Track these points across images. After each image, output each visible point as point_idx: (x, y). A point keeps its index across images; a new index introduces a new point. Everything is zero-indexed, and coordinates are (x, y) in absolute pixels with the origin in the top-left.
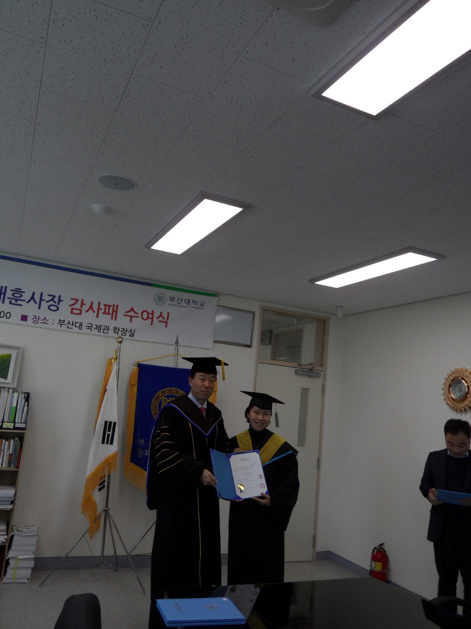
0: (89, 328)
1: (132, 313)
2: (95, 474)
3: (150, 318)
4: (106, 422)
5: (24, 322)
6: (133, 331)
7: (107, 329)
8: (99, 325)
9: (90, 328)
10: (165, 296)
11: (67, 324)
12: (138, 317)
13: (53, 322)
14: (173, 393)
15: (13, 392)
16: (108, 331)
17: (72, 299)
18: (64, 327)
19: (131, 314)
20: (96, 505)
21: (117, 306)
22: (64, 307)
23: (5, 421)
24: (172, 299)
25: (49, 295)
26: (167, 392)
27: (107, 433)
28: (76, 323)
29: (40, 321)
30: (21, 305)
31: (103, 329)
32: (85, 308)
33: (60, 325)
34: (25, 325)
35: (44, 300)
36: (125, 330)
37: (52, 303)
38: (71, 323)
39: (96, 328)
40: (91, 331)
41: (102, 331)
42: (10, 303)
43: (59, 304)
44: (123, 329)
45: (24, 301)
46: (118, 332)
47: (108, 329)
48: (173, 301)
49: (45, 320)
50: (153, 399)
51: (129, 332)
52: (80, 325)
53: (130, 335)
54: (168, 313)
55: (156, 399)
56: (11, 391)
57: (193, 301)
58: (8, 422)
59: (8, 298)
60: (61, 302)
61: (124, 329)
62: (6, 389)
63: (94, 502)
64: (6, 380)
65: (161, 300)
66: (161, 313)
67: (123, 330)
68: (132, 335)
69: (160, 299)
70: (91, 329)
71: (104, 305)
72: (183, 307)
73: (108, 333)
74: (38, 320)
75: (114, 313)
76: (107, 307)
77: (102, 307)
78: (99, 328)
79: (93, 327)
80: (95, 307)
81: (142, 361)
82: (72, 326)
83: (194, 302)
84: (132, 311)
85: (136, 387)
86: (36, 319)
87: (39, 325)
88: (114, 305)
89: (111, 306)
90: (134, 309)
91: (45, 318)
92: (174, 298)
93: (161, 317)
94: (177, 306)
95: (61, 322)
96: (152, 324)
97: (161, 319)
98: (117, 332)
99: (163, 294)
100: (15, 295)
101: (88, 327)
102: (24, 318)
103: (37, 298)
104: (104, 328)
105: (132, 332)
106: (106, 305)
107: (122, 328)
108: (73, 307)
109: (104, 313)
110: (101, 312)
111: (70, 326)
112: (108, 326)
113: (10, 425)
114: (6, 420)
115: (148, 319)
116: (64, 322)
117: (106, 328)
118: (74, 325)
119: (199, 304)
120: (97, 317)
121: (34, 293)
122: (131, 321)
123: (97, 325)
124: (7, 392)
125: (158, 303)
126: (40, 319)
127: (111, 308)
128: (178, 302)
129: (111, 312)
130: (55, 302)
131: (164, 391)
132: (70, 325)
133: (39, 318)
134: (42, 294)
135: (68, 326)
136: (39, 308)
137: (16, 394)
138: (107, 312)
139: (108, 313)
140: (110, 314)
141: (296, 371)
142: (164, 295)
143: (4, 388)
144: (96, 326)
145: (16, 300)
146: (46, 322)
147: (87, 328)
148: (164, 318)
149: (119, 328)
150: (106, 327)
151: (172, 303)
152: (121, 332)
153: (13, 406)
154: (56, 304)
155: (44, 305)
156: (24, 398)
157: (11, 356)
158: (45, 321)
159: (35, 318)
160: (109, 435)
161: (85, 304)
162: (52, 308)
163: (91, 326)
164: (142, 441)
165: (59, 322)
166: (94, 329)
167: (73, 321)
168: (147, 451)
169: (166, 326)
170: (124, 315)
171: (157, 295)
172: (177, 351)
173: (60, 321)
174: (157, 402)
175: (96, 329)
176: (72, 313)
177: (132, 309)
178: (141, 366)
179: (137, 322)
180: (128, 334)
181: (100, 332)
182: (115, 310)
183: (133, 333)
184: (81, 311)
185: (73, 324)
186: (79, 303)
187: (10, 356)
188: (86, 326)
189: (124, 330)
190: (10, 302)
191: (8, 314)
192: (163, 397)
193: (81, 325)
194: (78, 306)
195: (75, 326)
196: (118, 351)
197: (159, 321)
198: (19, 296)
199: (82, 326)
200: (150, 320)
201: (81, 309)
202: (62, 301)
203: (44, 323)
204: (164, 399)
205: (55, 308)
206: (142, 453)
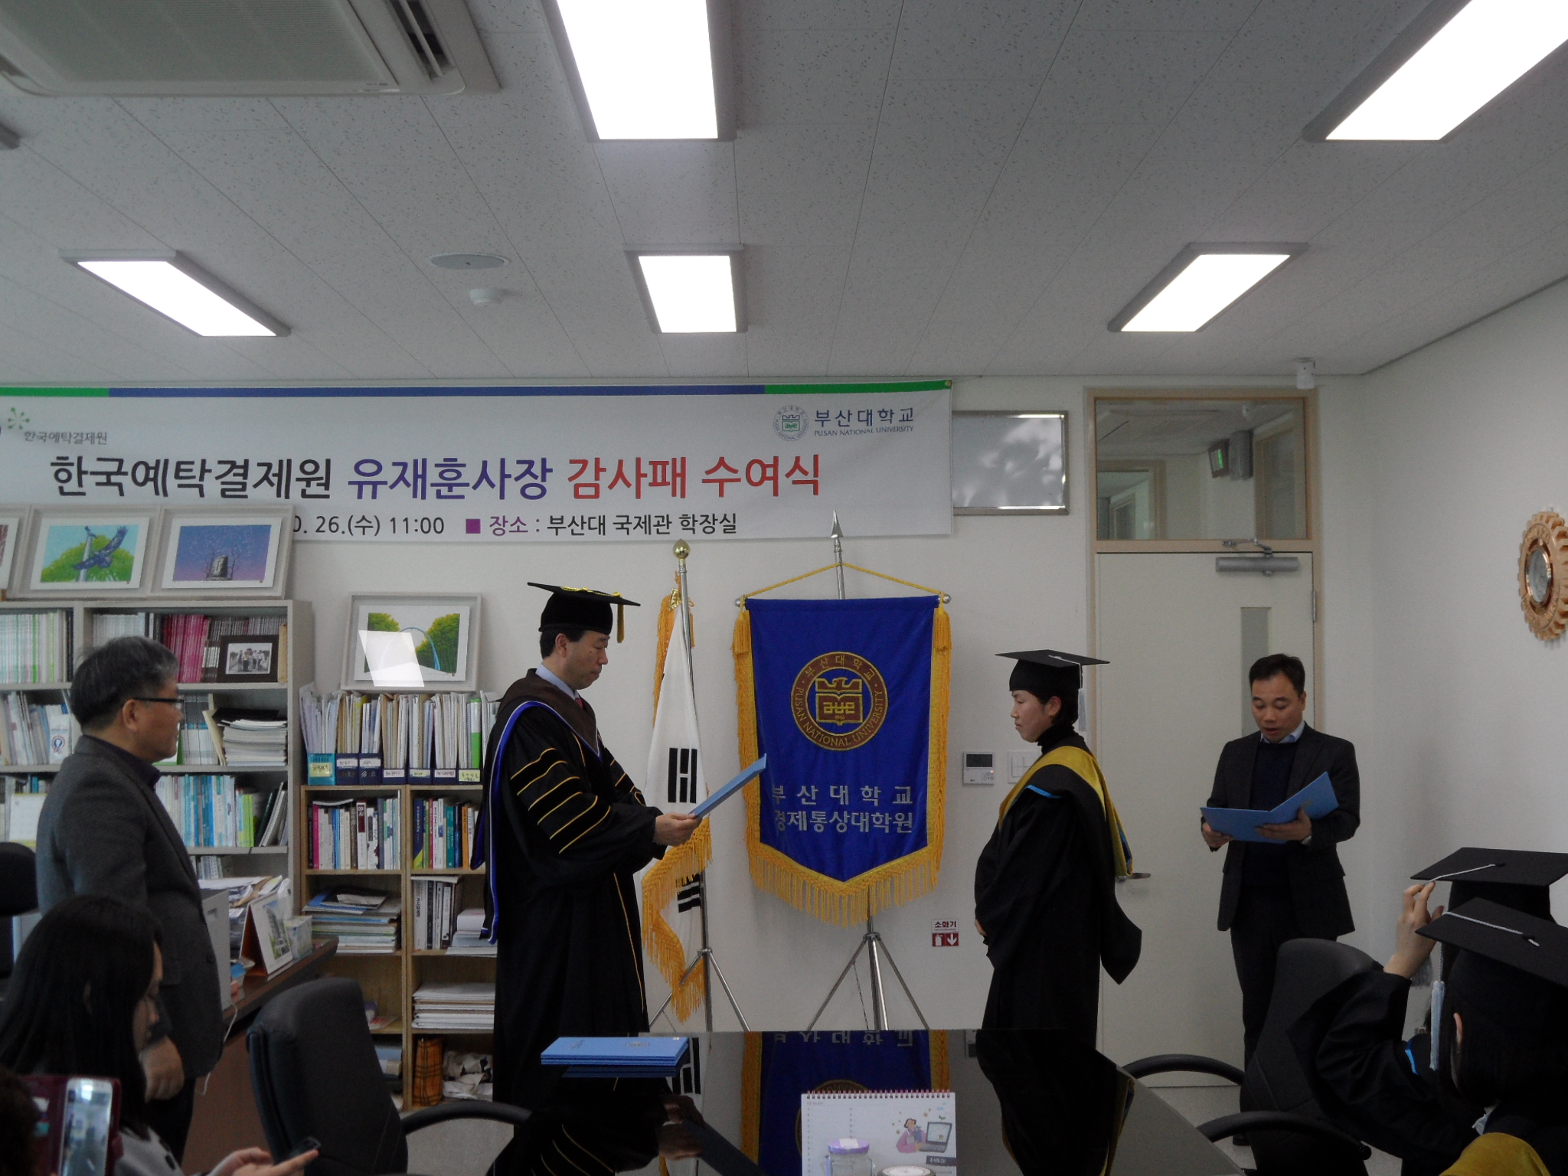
0: (622, 526)
1: (723, 473)
2: (663, 871)
3: (769, 479)
4: (673, 752)
5: (473, 536)
6: (730, 518)
7: (665, 522)
8: (645, 516)
9: (625, 526)
10: (802, 413)
11: (569, 526)
12: (738, 480)
13: (538, 526)
14: (839, 665)
15: (468, 703)
16: (668, 528)
17: (572, 462)
18: (564, 534)
19: (721, 474)
20: (678, 941)
21: (683, 460)
22: (558, 484)
23: (461, 766)
24: (822, 417)
25: (519, 462)
26: (825, 665)
27: (679, 776)
28: (590, 519)
29: (508, 528)
30: (462, 497)
31: (655, 526)
32: (606, 479)
33: (555, 530)
34: (477, 543)
35: (509, 476)
36: (710, 519)
37: (528, 479)
38: (578, 521)
39: (639, 524)
40: (628, 533)
41: (654, 530)
42: (439, 495)
43: (544, 479)
44: (704, 518)
45: (467, 485)
46: (694, 525)
47: (668, 523)
48: (825, 422)
49: (518, 524)
50: (794, 686)
51: (721, 523)
52: (600, 524)
53: (725, 530)
54: (816, 458)
55: (799, 684)
56: (463, 698)
57: (880, 412)
58: (468, 769)
59: (433, 485)
60: (548, 474)
61: (707, 516)
62: (452, 694)
63: (671, 935)
64: (453, 675)
65: (794, 426)
66: (798, 459)
67: (706, 520)
68: (730, 529)
69: (790, 422)
70: (628, 529)
71: (651, 463)
72: (855, 432)
73: (669, 533)
74: (504, 526)
75: (679, 480)
76: (659, 467)
77: (646, 469)
78: (644, 523)
79: (631, 523)
80: (630, 473)
81: (755, 593)
82: (582, 528)
83: (883, 414)
84: (722, 467)
85: (749, 661)
86: (499, 524)
87: (508, 536)
88: (674, 460)
89: (667, 463)
90: (726, 461)
91: (518, 518)
92: (828, 414)
93: (797, 471)
94: (838, 434)
95: (556, 523)
96: (776, 493)
97: (798, 475)
98: (691, 526)
99: (797, 409)
100: (446, 475)
101: (620, 526)
102: (473, 526)
103: (494, 474)
104: (658, 522)
105: (729, 522)
106: (654, 464)
107: (702, 516)
108: (579, 480)
109: (654, 484)
110: (645, 482)
111: (578, 530)
112: (668, 516)
113: (472, 775)
114: (463, 763)
115: (766, 482)
116: (562, 523)
117: (663, 521)
118: (586, 526)
119: (897, 417)
120: (638, 496)
121: (485, 463)
122: (721, 494)
123: (640, 518)
124: (456, 701)
125: (788, 434)
126: (507, 522)
127: (669, 468)
128: (839, 422)
129: (669, 478)
130: (536, 477)
131: (819, 661)
132: (578, 525)
133: (505, 522)
134: (503, 461)
135: (572, 530)
136: (502, 496)
137: (474, 705)
138: (659, 480)
139: (664, 483)
140: (668, 484)
141: (1218, 559)
142: (800, 411)
143: (448, 693)
144: (638, 519)
145: (450, 487)
146: (522, 528)
147: (617, 529)
148: (805, 473)
149: (693, 515)
150: (663, 517)
151: (823, 429)
152: (701, 524)
153: (472, 732)
154: (539, 481)
155: (513, 487)
156: (494, 713)
157: (459, 620)
158: (518, 527)
159: (496, 522)
160: (684, 781)
161: (604, 470)
162: (530, 491)
163: (625, 521)
164: (779, 791)
165: (552, 523)
166: (634, 528)
167: (582, 517)
168: (793, 814)
169: (816, 492)
170: (704, 481)
171: (780, 413)
172: (840, 554)
173: (553, 521)
174: (804, 693)
175: (639, 527)
176: (577, 496)
177: (722, 462)
178: (755, 607)
179: (739, 494)
180: (719, 527)
181: (650, 533)
182: (679, 470)
183: (732, 523)
184: (597, 487)
185: (583, 523)
186: (591, 467)
187: (456, 620)
188: (614, 524)
189: (708, 520)
190: (439, 492)
191: (438, 522)
192: (815, 677)
193: (602, 524)
194: (588, 476)
195: (590, 528)
196: (681, 578)
197: (795, 482)
198: (454, 475)
199: (604, 524)
200: (769, 484)
201: (597, 482)
202: (551, 470)
203: (518, 531)
204: (819, 683)
205: (537, 491)
206: (784, 821)
